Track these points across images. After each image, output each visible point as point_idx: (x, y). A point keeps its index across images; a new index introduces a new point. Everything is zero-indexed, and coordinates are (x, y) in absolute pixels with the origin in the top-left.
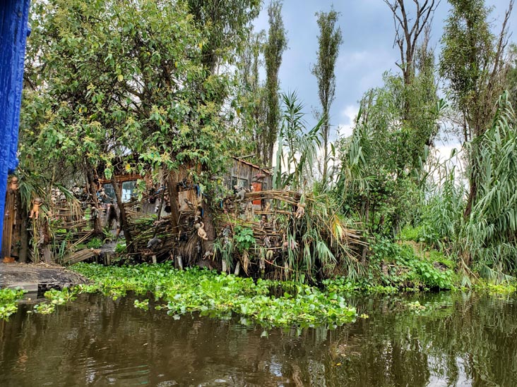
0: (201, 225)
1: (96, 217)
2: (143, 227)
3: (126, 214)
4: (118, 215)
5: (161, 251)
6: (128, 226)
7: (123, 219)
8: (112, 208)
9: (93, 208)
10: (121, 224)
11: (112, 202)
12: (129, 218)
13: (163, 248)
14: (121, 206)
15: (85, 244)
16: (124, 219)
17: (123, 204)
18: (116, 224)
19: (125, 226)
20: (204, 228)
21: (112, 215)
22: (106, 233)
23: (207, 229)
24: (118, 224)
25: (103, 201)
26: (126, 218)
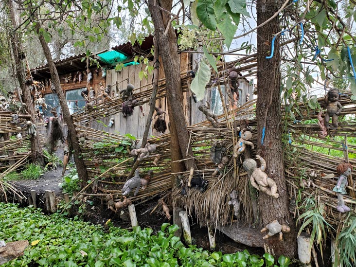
0: (259, 165)
1: (33, 135)
2: (104, 153)
3: (77, 132)
4: (65, 134)
5: (143, 197)
6: (81, 151)
7: (73, 141)
8: (56, 124)
9: (29, 122)
10: (71, 148)
11: (55, 114)
12: (82, 139)
13: (145, 192)
14: (69, 119)
15: (19, 172)
16: (73, 139)
17: (72, 117)
18: (63, 147)
19: (76, 150)
20: (266, 171)
21: (56, 135)
22: (48, 157)
23: (273, 171)
24: (66, 149)
25: (44, 114)
26: (77, 139)
